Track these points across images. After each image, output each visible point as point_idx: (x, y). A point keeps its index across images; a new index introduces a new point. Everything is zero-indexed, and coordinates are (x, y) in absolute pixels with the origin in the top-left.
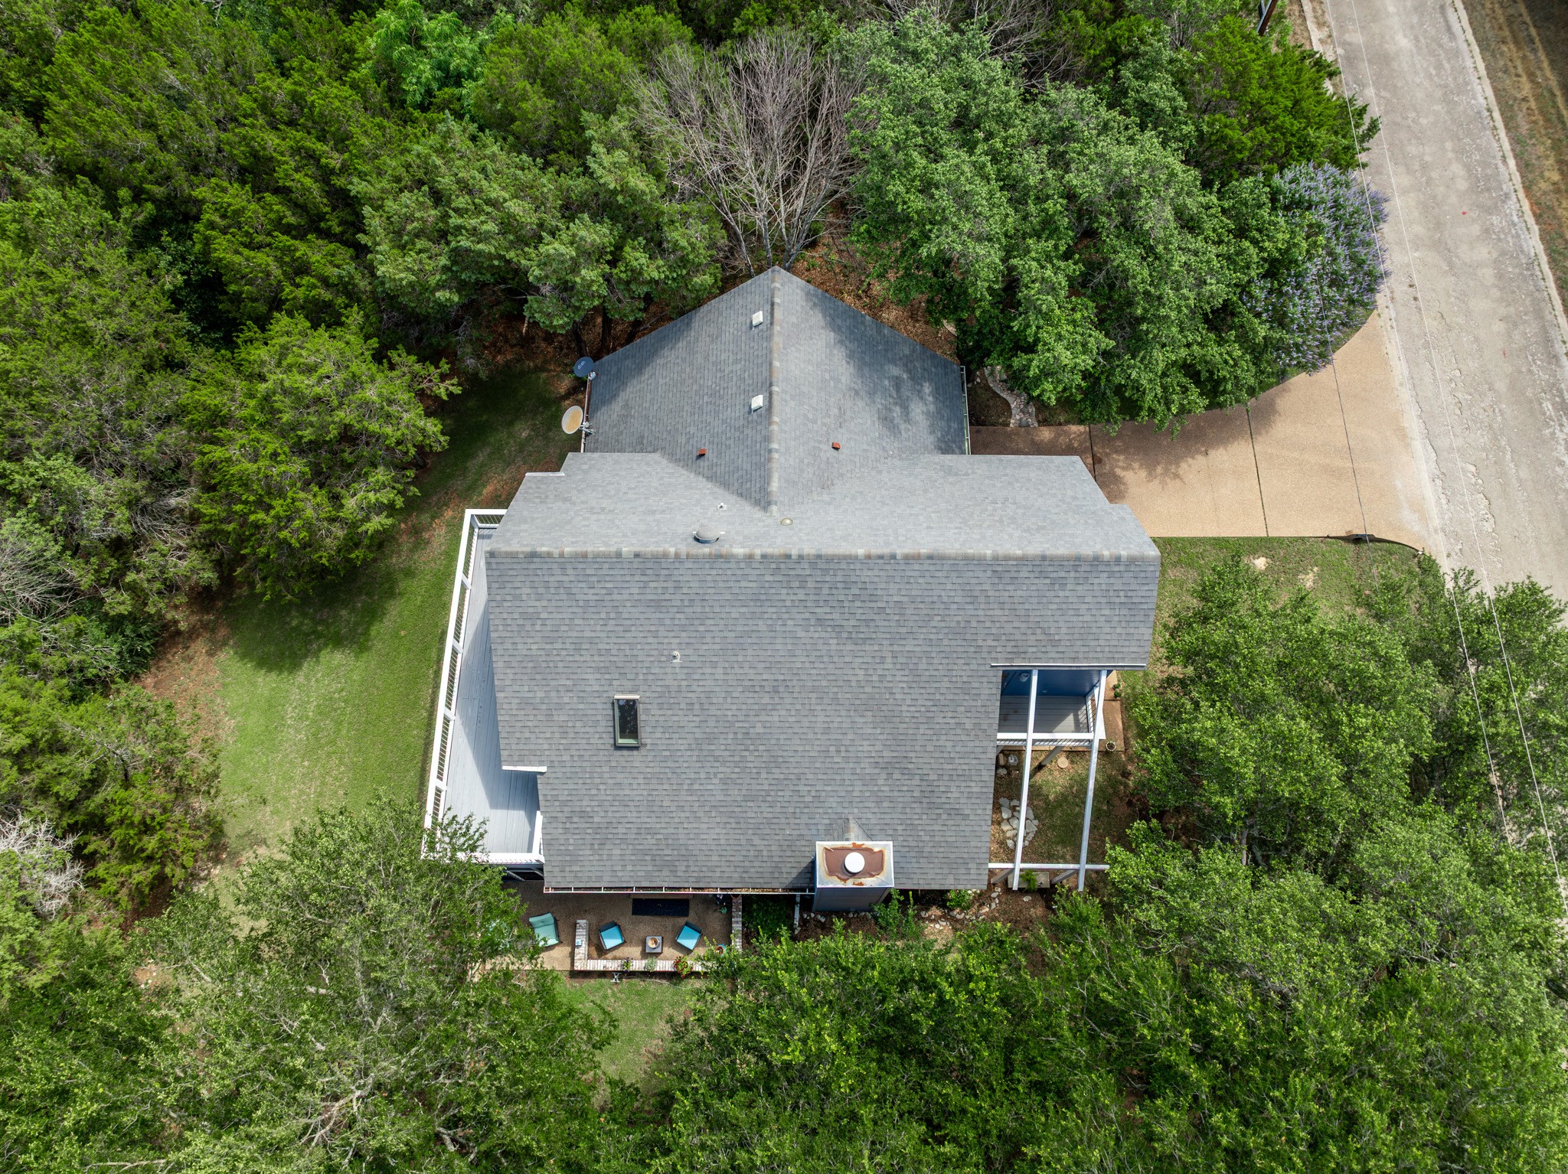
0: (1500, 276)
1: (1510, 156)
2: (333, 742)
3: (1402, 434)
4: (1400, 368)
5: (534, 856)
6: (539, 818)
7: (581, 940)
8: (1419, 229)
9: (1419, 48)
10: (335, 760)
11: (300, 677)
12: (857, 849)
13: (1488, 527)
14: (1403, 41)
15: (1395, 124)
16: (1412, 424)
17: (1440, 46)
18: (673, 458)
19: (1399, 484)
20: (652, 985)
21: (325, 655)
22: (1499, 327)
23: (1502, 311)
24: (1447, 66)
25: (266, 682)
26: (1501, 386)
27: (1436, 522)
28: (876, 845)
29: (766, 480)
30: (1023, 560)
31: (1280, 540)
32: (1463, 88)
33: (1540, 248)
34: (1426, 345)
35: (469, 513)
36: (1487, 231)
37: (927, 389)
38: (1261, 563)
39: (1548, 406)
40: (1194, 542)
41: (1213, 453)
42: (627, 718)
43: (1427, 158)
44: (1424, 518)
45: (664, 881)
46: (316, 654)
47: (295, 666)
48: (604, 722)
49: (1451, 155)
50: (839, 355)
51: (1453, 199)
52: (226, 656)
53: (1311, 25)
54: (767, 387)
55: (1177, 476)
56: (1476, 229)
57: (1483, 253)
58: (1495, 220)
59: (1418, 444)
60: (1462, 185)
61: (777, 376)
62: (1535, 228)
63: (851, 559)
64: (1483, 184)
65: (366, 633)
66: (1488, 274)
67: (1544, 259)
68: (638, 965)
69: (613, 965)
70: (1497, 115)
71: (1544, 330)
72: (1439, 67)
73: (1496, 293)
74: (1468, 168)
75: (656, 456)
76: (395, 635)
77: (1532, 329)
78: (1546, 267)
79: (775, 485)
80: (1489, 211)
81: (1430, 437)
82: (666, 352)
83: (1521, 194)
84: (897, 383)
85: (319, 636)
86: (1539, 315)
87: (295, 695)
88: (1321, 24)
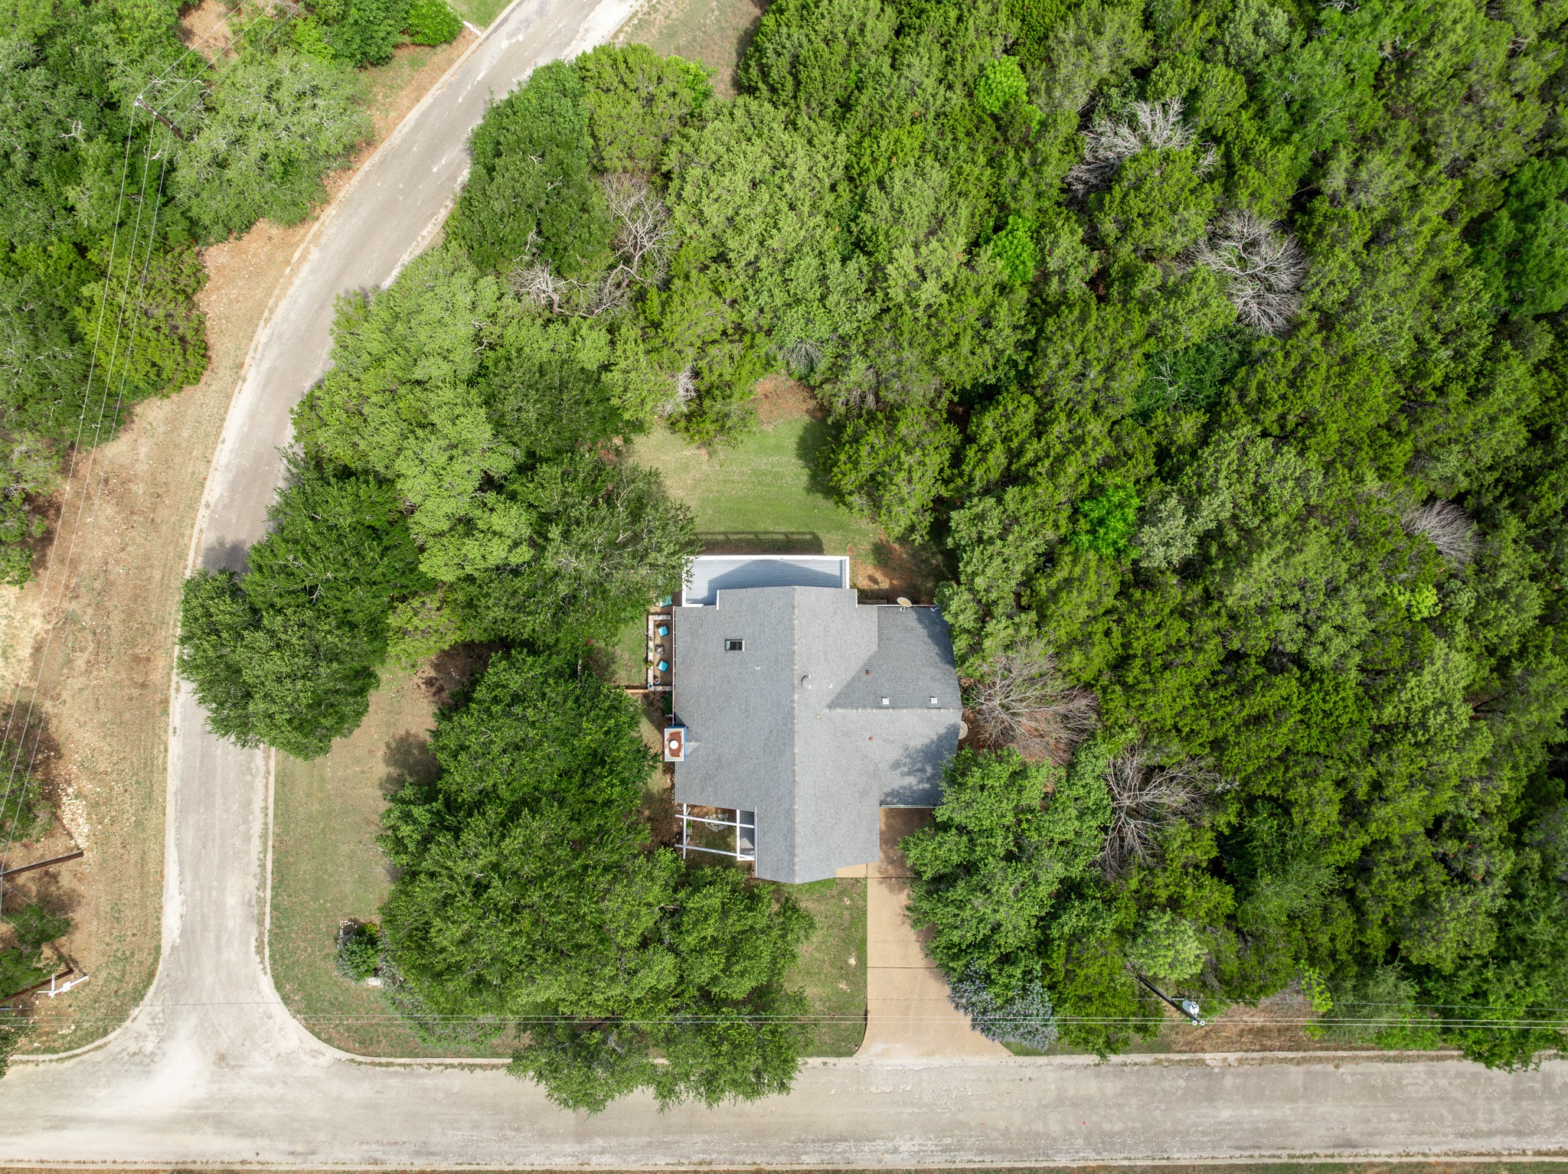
0: (1037, 1134)
1: (1132, 1163)
2: (760, 483)
3: (930, 1054)
4: (974, 1061)
5: (684, 604)
6: (700, 606)
7: (661, 618)
8: (1072, 1092)
9: (1220, 1123)
10: (750, 486)
11: (794, 460)
12: (680, 746)
13: (873, 1089)
14: (1226, 1114)
15: (1155, 1094)
16: (937, 1061)
17: (1223, 1139)
18: (873, 657)
19: (899, 1045)
20: (643, 650)
21: (807, 471)
22: (1002, 1125)
23: (1012, 1130)
24: (1206, 1139)
25: (791, 443)
26: (961, 1116)
27: (876, 1062)
28: (682, 754)
29: (843, 707)
30: (793, 822)
31: (865, 974)
32: (1186, 1145)
33: (1061, 1164)
34: (989, 1081)
35: (847, 558)
36: (1071, 1133)
37: (927, 786)
38: (852, 961)
39: (949, 1141)
40: (865, 926)
41: (918, 945)
42: (736, 646)
43: (1127, 1109)
44: (878, 1055)
45: (677, 659)
46: (806, 466)
47: (800, 457)
48: (735, 636)
49: (1130, 1124)
50: (926, 741)
51: (1095, 1119)
52: (807, 419)
53: (1240, 1054)
54: (893, 706)
55: (903, 923)
56: (1072, 1127)
57: (1055, 1128)
58: (1080, 1141)
59: (922, 1062)
60: (1107, 1126)
61: (898, 711)
62: (1075, 1165)
63: (793, 746)
64: (1107, 1140)
65: (818, 491)
66: (1040, 1127)
67: (1052, 1165)
68: (651, 644)
69: (651, 633)
70: (1164, 1163)
71: (1000, 1152)
72: (1204, 1133)
73: (1026, 1129)
74: (1120, 1133)
75: (875, 648)
76: (815, 507)
77: (1000, 1143)
78: (1045, 1164)
79: (839, 710)
80: (1087, 1138)
81: (928, 1069)
82: (937, 650)
83: (1100, 1163)
84: (922, 770)
85: (817, 466)
86: (1010, 1151)
87: (785, 459)
88: (1240, 1061)
